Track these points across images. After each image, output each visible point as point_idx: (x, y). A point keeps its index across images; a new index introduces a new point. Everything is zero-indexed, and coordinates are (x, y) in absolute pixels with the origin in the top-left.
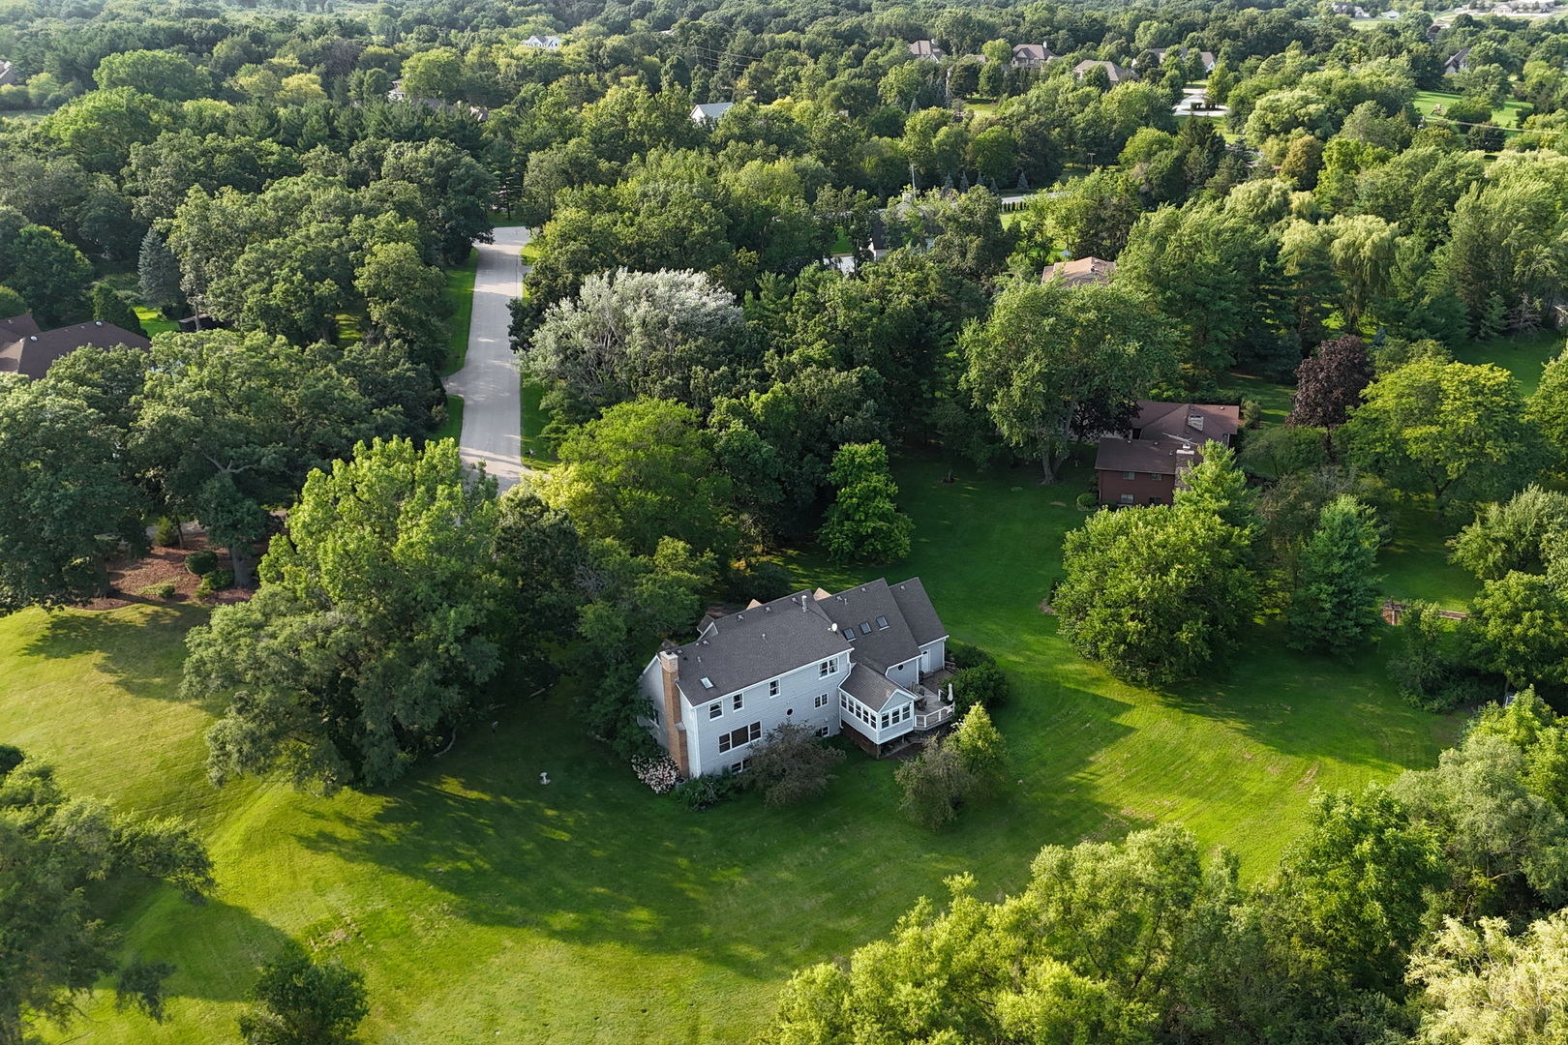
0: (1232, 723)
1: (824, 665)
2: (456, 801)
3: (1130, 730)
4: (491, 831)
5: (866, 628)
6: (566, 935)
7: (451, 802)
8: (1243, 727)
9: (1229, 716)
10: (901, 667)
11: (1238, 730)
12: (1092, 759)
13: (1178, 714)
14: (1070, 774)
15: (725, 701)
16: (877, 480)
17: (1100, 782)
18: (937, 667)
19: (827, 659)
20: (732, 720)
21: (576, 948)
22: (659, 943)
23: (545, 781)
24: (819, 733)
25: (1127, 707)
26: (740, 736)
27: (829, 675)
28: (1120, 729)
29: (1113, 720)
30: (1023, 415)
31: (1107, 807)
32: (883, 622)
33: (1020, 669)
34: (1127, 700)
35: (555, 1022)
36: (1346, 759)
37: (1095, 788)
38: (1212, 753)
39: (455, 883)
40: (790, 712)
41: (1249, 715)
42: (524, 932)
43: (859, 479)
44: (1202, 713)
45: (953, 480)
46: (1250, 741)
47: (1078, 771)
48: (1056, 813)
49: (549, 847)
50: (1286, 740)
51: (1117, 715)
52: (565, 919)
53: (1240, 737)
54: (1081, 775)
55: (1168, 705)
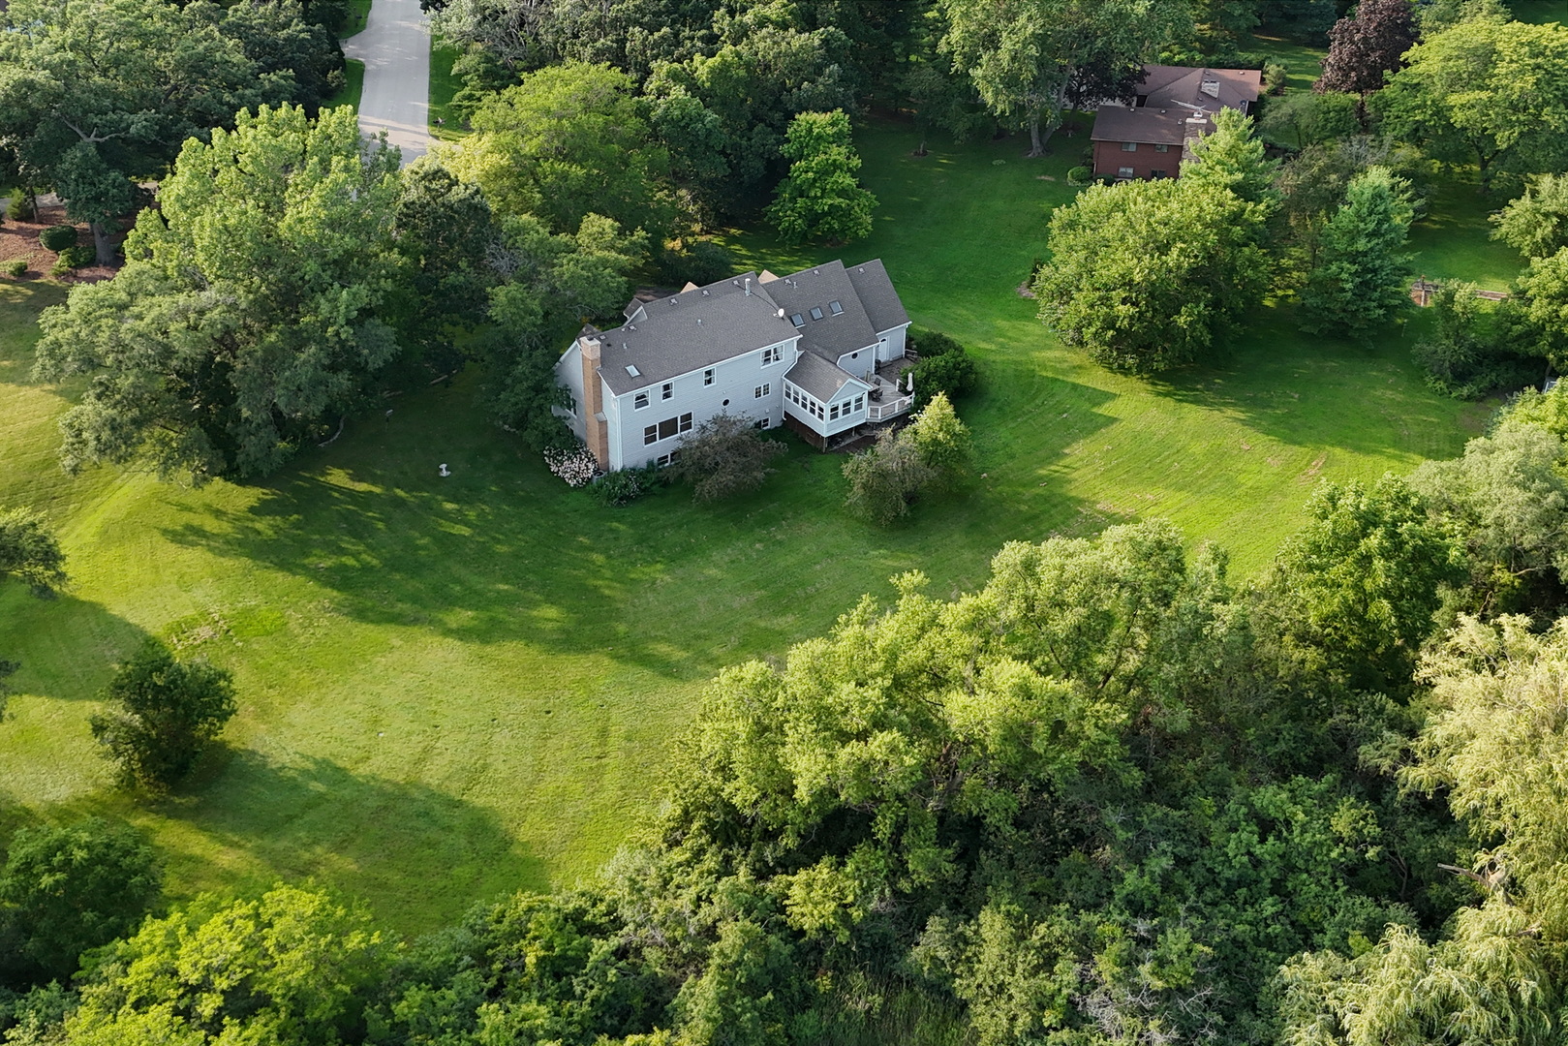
0: (1230, 412)
1: (768, 353)
2: (342, 494)
3: (1113, 420)
4: (380, 525)
5: (817, 314)
6: (463, 634)
7: (336, 495)
8: (1242, 416)
9: (1225, 404)
10: (855, 356)
11: (1236, 420)
12: (1067, 451)
13: (1170, 403)
14: (1041, 468)
15: (654, 391)
16: (837, 153)
17: (1075, 475)
18: (896, 355)
19: (771, 347)
20: (659, 411)
21: (475, 647)
22: (568, 642)
23: (445, 473)
24: (758, 425)
25: (1110, 397)
26: (668, 428)
27: (772, 363)
28: (1101, 420)
29: (1095, 410)
30: (1011, 81)
31: (1081, 502)
32: (836, 308)
33: (991, 357)
34: (1112, 389)
35: (446, 724)
36: (1358, 449)
37: (1069, 482)
38: (1205, 444)
39: (339, 579)
40: (726, 402)
41: (1251, 403)
42: (415, 630)
43: (816, 151)
44: (1196, 401)
45: (925, 153)
46: (1249, 431)
47: (1051, 463)
48: (1024, 508)
49: (446, 542)
50: (1290, 431)
51: (1099, 404)
52: (463, 617)
53: (1238, 426)
54: (1053, 468)
55: (1159, 394)
